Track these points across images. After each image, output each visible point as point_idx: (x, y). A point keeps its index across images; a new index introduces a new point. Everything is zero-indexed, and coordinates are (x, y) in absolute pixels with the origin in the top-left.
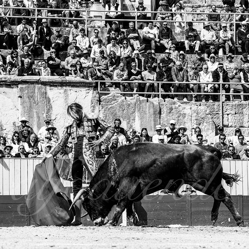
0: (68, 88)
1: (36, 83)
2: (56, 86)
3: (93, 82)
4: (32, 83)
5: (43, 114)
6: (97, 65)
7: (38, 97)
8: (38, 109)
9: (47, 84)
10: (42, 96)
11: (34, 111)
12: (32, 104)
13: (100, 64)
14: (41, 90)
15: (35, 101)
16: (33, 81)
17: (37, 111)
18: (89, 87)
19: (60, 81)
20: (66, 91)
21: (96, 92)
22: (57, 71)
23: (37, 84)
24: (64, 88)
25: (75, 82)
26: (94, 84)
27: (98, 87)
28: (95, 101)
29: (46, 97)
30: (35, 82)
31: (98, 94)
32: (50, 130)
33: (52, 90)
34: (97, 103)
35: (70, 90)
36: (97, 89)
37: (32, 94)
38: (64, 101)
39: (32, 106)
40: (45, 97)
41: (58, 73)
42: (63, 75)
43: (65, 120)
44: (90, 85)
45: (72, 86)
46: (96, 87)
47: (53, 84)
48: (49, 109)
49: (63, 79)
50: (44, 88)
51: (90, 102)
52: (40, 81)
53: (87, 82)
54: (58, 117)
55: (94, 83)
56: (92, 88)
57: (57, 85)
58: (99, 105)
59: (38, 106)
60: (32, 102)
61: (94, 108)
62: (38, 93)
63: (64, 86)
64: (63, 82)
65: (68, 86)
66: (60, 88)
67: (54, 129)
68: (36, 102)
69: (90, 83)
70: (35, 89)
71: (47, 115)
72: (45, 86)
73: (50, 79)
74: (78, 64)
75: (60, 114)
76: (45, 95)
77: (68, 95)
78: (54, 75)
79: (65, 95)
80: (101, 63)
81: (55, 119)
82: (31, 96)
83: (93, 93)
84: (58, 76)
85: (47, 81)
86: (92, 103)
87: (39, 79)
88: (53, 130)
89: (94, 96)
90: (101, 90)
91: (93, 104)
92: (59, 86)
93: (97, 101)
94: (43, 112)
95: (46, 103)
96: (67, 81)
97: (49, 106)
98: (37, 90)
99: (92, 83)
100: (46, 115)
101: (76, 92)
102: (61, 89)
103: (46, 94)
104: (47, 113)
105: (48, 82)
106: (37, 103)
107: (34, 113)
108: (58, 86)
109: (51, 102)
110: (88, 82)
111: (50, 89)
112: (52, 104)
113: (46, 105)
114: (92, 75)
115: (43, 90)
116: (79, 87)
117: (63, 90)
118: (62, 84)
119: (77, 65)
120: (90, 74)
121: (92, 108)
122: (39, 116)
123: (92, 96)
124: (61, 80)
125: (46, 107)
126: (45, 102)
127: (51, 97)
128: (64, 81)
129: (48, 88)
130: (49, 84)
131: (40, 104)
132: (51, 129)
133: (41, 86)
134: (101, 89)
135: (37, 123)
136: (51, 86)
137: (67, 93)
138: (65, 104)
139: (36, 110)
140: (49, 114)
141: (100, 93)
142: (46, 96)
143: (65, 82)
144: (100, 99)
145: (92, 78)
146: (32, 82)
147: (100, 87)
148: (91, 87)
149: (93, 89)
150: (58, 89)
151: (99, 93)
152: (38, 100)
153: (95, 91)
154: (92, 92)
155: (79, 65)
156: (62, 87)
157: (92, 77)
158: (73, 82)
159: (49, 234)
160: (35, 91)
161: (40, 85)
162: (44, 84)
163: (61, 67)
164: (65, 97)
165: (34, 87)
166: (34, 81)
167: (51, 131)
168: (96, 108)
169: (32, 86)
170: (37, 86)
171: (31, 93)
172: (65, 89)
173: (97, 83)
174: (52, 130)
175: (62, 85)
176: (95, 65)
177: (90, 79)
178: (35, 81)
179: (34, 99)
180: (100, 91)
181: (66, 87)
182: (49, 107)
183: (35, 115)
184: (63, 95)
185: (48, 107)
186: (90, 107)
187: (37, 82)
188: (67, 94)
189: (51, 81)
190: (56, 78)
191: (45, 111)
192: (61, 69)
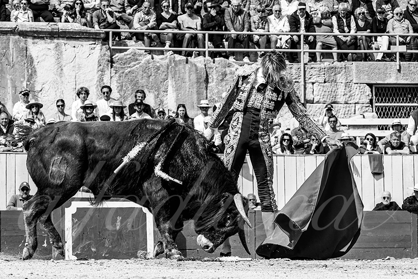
0: (61, 41)
1: (10, 33)
2: (42, 38)
3: (101, 32)
4: (4, 34)
5: (22, 82)
6: (107, 6)
7: (14, 55)
8: (14, 75)
9: (28, 34)
10: (20, 53)
11: (8, 77)
12: (5, 66)
13: (111, 3)
14: (19, 44)
15: (8, 61)
16: (6, 31)
17: (13, 77)
18: (95, 39)
19: (48, 30)
20: (59, 45)
21: (106, 47)
22: (43, 14)
23: (12, 34)
24: (56, 41)
25: (73, 32)
26: (102, 36)
27: (109, 40)
28: (104, 61)
29: (26, 56)
30: (9, 31)
31: (109, 51)
32: (33, 107)
33: (35, 45)
34: (108, 65)
35: (65, 44)
36: (107, 43)
37: (5, 51)
38: (56, 62)
39: (5, 70)
40: (25, 56)
41: (46, 17)
42: (53, 21)
43: (57, 92)
44: (97, 36)
45: (68, 38)
46: (105, 40)
47: (37, 35)
48: (31, 75)
49: (53, 27)
50: (23, 40)
51: (97, 63)
52: (18, 30)
53: (92, 31)
54: (46, 87)
55: (103, 33)
56: (100, 42)
57: (43, 37)
58: (111, 68)
59: (14, 69)
60: (4, 62)
61: (103, 73)
62: (14, 49)
63: (55, 37)
64: (54, 32)
65: (61, 39)
66: (49, 41)
67: (39, 106)
68: (10, 63)
69: (96, 34)
70: (9, 42)
71: (28, 83)
72: (26, 38)
73: (32, 27)
74: (77, 4)
75: (48, 82)
76: (25, 52)
77: (62, 52)
78: (40, 21)
79: (57, 52)
80: (113, 2)
81: (41, 91)
82: (3, 54)
83: (101, 50)
84: (46, 22)
85: (29, 30)
86: (100, 65)
87: (16, 28)
88: (37, 108)
89: (103, 54)
90: (115, 44)
91: (101, 67)
92: (47, 38)
93: (107, 62)
94: (22, 80)
95: (26, 65)
96: (60, 31)
97: (32, 69)
98: (12, 45)
99: (100, 33)
100: (27, 85)
101: (74, 47)
102: (51, 43)
103: (27, 51)
104: (28, 81)
105: (30, 31)
106: (12, 65)
107: (7, 81)
108: (45, 38)
109: (35, 63)
110: (94, 31)
111: (33, 43)
112: (36, 66)
113: (27, 68)
114: (99, 20)
115: (22, 44)
116: (80, 40)
117: (54, 44)
118: (52, 35)
119: (76, 5)
121: (100, 73)
122: (15, 85)
123: (99, 55)
124: (50, 28)
125: (26, 71)
126: (25, 63)
127: (34, 56)
128: (55, 30)
129: (30, 40)
130: (31, 34)
131: (17, 66)
132: (34, 106)
133: (18, 38)
134: (113, 43)
135: (13, 97)
136: (34, 38)
137: (60, 49)
138: (56, 66)
139: (10, 77)
140: (32, 82)
141: (113, 49)
142: (26, 53)
143: (56, 32)
144: (112, 59)
145: (99, 25)
146: (4, 31)
147: (113, 40)
148: (99, 39)
149: (102, 43)
150: (46, 43)
151: (111, 50)
152: (14, 60)
153: (104, 46)
154: (100, 48)
155: (79, 5)
156: (52, 39)
157: (99, 24)
158: (69, 32)
159: (31, 272)
160: (9, 45)
161: (17, 37)
162: (24, 34)
164: (57, 56)
165: (8, 39)
166: (7, 29)
167: (34, 110)
168: (106, 73)
169: (5, 37)
170: (13, 38)
171: (3, 49)
172: (57, 43)
173: (107, 33)
174: (36, 107)
175: (52, 37)
176: (104, 6)
177: (97, 27)
178: (9, 29)
179: (7, 59)
180: (113, 45)
181: (58, 39)
182: (32, 72)
183: (9, 85)
184: (53, 52)
185: (30, 72)
186: (96, 71)
187: (13, 32)
188: (60, 51)
189: (35, 30)
190: (43, 25)
191: (25, 78)
192: (51, 11)
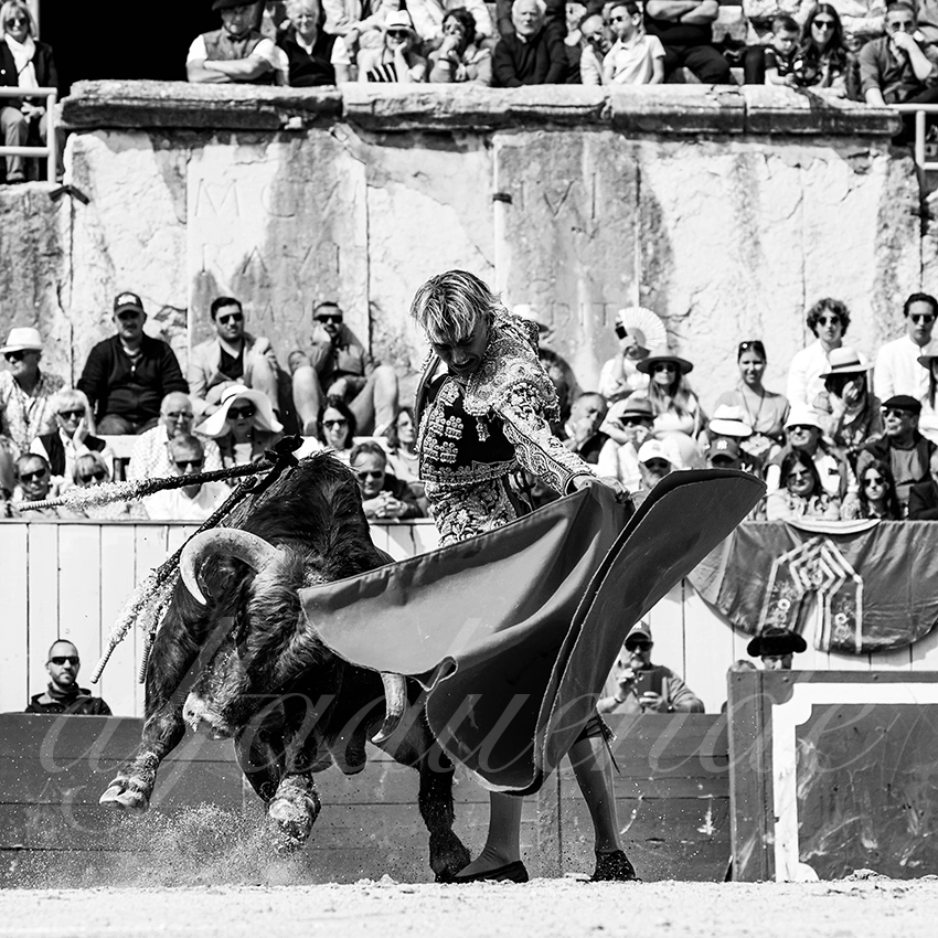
0: (755, 148)
1: (584, 124)
2: (691, 138)
3: (888, 113)
4: (564, 125)
5: (625, 286)
6: (907, 24)
7: (598, 195)
8: (597, 262)
9: (641, 125)
10: (617, 190)
11: (579, 270)
12: (567, 232)
13: (922, 16)
14: (612, 158)
15: (579, 218)
16: (570, 116)
17: (594, 270)
18: (867, 139)
19: (710, 111)
20: (745, 162)
21: (904, 166)
22: (694, 57)
23: (589, 127)
24: (735, 146)
25: (792, 115)
26: (892, 127)
27: (913, 139)
28: (899, 213)
29: (638, 198)
30: (578, 116)
31: (914, 178)
32: (660, 370)
33: (668, 160)
34: (910, 225)
35: (767, 157)
36: (907, 150)
37: (566, 182)
38: (736, 218)
39: (567, 246)
40: (633, 198)
41: (704, 64)
42: (724, 78)
43: (741, 318)
44: (874, 127)
45: (778, 138)
46: (902, 141)
47: (673, 128)
48: (655, 261)
49: (727, 100)
50: (626, 147)
51: (874, 219)
52: (609, 112)
53: (856, 112)
54: (705, 301)
55: (894, 118)
56: (885, 147)
57: (695, 134)
58: (923, 233)
59: (597, 244)
60: (564, 221)
61: (896, 253)
62: (598, 177)
63: (732, 136)
64: (730, 116)
65: (751, 139)
66: (712, 146)
67: (679, 368)
68: (585, 224)
69: (871, 120)
70: (580, 154)
71: (646, 290)
72: (635, 138)
73: (657, 100)
74: (820, 24)
75: (712, 286)
76: (633, 184)
77: (755, 184)
78: (683, 81)
79: (741, 186)
80: (928, 12)
81: (687, 315)
82: (559, 194)
83: (888, 174)
85: (645, 111)
86: (886, 226)
87: (603, 104)
88: (673, 374)
89: (893, 188)
90: (933, 153)
91: (889, 233)
92: (706, 139)
93: (908, 217)
94: (624, 278)
95: (637, 228)
96: (751, 112)
97: (656, 243)
98: (592, 161)
99: (884, 119)
100: (641, 295)
101: (798, 166)
102: (719, 152)
103: (639, 182)
104: (645, 282)
105: (651, 116)
106: (590, 230)
107: (576, 284)
108: (700, 137)
109: (668, 222)
110: (863, 112)
111: (662, 155)
112: (670, 234)
113: (641, 238)
114: (880, 73)
115: (624, 159)
116: (817, 142)
117: (730, 158)
118: (725, 127)
119: (814, 26)
120: (874, 70)
121: (886, 251)
122: (603, 298)
123: (882, 191)
124: (716, 104)
125: (638, 249)
126: (633, 224)
127: (663, 199)
128: (733, 111)
129: (649, 146)
130: (652, 125)
131: (606, 233)
132: (665, 365)
133: (611, 140)
134: (929, 150)
135: (595, 336)
136: (665, 137)
137: (750, 173)
138: (739, 232)
139: (586, 269)
140: (657, 286)
141: (929, 172)
142: (639, 190)
143: (737, 117)
144: (924, 204)
145: (882, 90)
146: (563, 116)
147: (927, 142)
148: (879, 138)
149: (890, 152)
150: (702, 154)
151: (923, 175)
152: (598, 213)
153: (898, 163)
154: (884, 167)
155: (824, 27)
156: (722, 142)
157: (883, 85)
158: (780, 118)
159: (664, 921)
160: (579, 164)
161: (607, 135)
162: (630, 126)
163: (717, 38)
164: (741, 197)
165: (576, 143)
166: (573, 110)
167: (662, 377)
168: (904, 251)
169: (567, 137)
170: (592, 139)
171: (560, 177)
172: (742, 155)
173: (909, 119)
174: (670, 370)
175: (724, 133)
176: (897, 25)
177: (873, 95)
178: (580, 111)
179: (574, 209)
180: (928, 159)
181: (743, 141)
182: (657, 252)
183: (583, 295)
184: (728, 184)
185: (650, 251)
186: (871, 246)
187: (593, 118)
188: (749, 182)
189: (666, 111)
190: (695, 96)
191: (633, 272)
192: (720, 47)
